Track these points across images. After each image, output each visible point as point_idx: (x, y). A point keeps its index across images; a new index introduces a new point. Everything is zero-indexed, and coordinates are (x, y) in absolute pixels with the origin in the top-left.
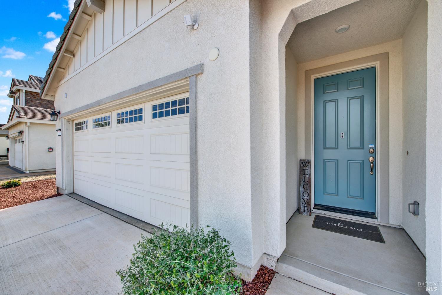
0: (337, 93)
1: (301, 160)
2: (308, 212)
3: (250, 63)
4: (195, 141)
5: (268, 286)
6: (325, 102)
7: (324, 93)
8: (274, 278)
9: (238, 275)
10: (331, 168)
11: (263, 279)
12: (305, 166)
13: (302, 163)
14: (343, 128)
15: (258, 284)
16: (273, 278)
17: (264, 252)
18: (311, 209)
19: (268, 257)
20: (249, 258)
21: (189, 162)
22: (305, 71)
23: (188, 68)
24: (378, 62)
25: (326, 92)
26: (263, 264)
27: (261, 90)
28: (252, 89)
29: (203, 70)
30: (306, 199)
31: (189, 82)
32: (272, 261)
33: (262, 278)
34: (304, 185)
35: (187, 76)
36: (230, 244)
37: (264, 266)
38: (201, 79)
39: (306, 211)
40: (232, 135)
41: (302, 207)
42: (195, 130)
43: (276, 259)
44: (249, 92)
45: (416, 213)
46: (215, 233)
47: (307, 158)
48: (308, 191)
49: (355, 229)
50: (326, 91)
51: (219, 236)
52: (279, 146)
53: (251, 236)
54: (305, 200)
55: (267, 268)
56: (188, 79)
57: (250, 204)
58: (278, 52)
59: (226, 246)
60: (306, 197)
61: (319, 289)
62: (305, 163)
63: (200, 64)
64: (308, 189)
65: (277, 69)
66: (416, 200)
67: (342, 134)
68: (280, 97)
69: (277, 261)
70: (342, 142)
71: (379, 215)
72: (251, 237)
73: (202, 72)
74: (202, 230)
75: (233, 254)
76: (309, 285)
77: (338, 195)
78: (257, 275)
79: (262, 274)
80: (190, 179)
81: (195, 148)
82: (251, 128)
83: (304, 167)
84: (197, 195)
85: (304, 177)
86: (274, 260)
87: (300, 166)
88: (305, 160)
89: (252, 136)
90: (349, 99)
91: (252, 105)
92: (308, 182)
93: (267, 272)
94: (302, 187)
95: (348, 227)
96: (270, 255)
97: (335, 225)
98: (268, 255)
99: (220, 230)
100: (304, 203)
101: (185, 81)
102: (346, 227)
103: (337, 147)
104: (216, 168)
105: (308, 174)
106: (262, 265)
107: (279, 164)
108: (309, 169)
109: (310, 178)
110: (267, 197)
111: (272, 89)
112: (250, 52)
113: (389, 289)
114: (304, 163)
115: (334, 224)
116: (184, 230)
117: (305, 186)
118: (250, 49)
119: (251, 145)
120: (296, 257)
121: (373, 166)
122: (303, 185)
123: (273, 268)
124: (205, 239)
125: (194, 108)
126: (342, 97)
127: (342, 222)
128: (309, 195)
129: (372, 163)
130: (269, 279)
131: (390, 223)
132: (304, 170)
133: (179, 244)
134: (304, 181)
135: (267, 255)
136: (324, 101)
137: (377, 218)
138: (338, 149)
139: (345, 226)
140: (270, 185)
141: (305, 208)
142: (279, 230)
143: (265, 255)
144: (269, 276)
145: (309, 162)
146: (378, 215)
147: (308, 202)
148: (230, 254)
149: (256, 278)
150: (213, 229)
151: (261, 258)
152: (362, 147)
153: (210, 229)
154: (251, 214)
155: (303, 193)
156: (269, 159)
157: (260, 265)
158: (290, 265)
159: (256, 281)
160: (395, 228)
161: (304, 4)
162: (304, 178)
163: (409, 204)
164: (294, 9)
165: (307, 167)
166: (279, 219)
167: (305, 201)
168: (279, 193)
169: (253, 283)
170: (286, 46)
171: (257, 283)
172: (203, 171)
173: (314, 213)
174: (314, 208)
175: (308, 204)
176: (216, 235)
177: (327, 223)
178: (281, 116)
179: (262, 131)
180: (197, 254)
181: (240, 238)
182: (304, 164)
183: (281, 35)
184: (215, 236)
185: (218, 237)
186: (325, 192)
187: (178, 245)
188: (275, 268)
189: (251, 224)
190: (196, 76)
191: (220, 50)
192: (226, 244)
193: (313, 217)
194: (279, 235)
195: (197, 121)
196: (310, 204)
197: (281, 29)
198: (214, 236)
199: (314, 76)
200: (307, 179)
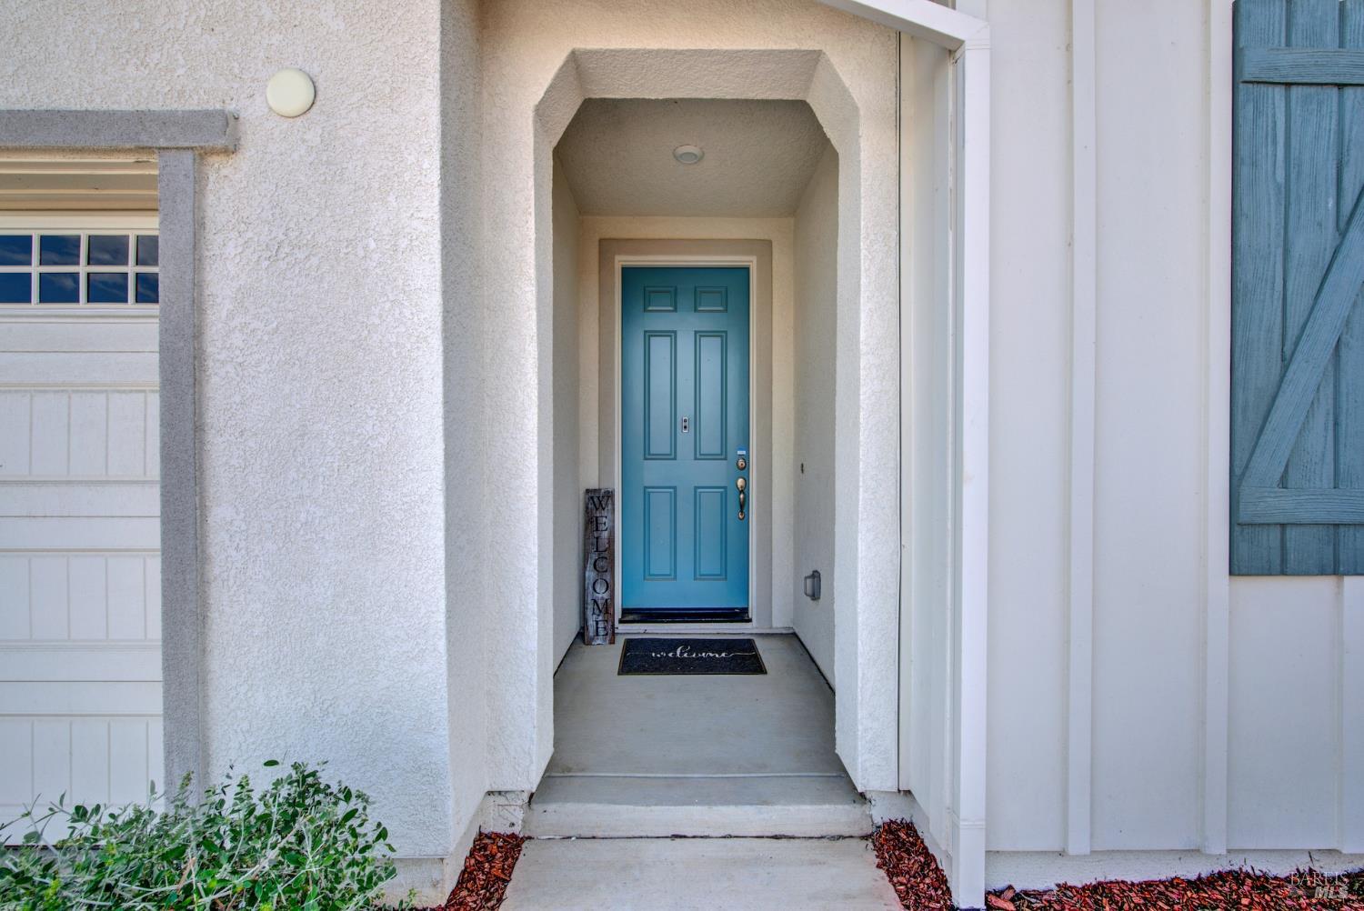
0: (674, 313)
1: (588, 491)
2: (607, 634)
3: (442, 168)
4: (190, 426)
5: (503, 893)
6: (649, 335)
7: (645, 310)
8: (521, 857)
9: (401, 902)
10: (660, 503)
11: (484, 877)
12: (600, 506)
13: (592, 498)
14: (685, 410)
15: (468, 899)
16: (517, 859)
17: (488, 788)
18: (613, 626)
19: (501, 800)
20: (440, 827)
21: (159, 514)
22: (598, 238)
23: (152, 108)
24: (754, 259)
25: (650, 308)
26: (483, 831)
27: (478, 267)
28: (450, 259)
29: (239, 139)
30: (602, 598)
31: (156, 172)
32: (511, 809)
33: (483, 873)
34: (596, 561)
35: (145, 140)
36: (367, 801)
37: (486, 836)
38: (224, 172)
39: (601, 632)
40: (372, 408)
41: (591, 623)
42: (191, 380)
43: (526, 797)
44: (438, 265)
45: (815, 596)
46: (304, 781)
47: (605, 486)
48: (607, 577)
49: (711, 655)
50: (649, 305)
51: (322, 786)
52: (536, 450)
53: (447, 749)
54: (599, 602)
55: (498, 835)
56: (154, 159)
57: (442, 645)
58: (532, 163)
59: (350, 815)
60: (602, 594)
61: (641, 837)
62: (598, 497)
63: (222, 113)
64: (606, 571)
65: (530, 214)
66: (815, 569)
67: (685, 421)
68: (539, 300)
69: (529, 802)
70: (685, 438)
71: (755, 613)
72: (446, 753)
73: (231, 148)
74: (243, 787)
75: (383, 835)
76: (618, 838)
77: (675, 578)
78: (463, 872)
79: (482, 862)
80: (163, 587)
81: (190, 452)
82: (445, 390)
83: (597, 509)
84: (204, 651)
85: (597, 538)
86: (520, 803)
87: (587, 508)
88: (600, 490)
89: (448, 418)
90: (699, 334)
91: (448, 312)
92: (606, 551)
93: (498, 847)
94: (592, 566)
95: (697, 655)
96: (506, 792)
97: (670, 655)
98: (500, 793)
99: (326, 762)
100: (597, 612)
101: (131, 159)
102: (694, 656)
103: (673, 456)
104: (302, 532)
105: (606, 530)
106: (481, 834)
107: (536, 506)
108: (610, 516)
109: (611, 540)
110: (497, 613)
111: (513, 270)
112: (444, 135)
113: (779, 774)
114: (596, 500)
115: (667, 653)
116: (140, 811)
117: (601, 563)
118: (444, 124)
119: (446, 445)
120: (583, 770)
121: (744, 498)
122: (593, 561)
123: (517, 830)
124: (258, 819)
125: (190, 285)
126: (686, 324)
127: (685, 643)
128: (610, 587)
129: (742, 492)
130: (503, 869)
131: (774, 625)
132: (597, 517)
133: (117, 881)
134: (597, 551)
135: (497, 794)
136: (645, 332)
137: (750, 621)
138: (675, 459)
139: (690, 652)
140: (507, 571)
141: (599, 626)
142: (535, 705)
143: (492, 798)
144: (506, 859)
145: (609, 495)
146: (752, 613)
147: (607, 608)
148: (371, 837)
149: (461, 884)
150: (296, 766)
151: (481, 810)
152: (723, 455)
153: (285, 771)
154: (445, 677)
155: (594, 584)
156: (504, 492)
157: (474, 834)
158: (566, 800)
159: (465, 893)
160: (782, 634)
161: (607, 50)
162: (597, 542)
163: (806, 578)
164: (579, 50)
165: (604, 509)
166: (535, 674)
167: (598, 605)
168: (536, 593)
169: (453, 905)
170: (554, 152)
171: (465, 897)
172: (237, 549)
173: (621, 634)
174: (621, 622)
175: (607, 613)
176: (312, 786)
177: (653, 654)
178: (541, 358)
179: (483, 400)
180: (223, 888)
181: (404, 770)
182: (597, 502)
183: (541, 112)
184: (304, 792)
185: (317, 791)
186: (647, 575)
187: (109, 888)
188: (524, 827)
189: (446, 712)
190: (203, 154)
191: (321, 88)
192: (354, 808)
193: (618, 648)
194: (535, 722)
195: (200, 343)
196: (611, 611)
197: (542, 95)
198: (302, 795)
199: (622, 260)
200: (604, 544)
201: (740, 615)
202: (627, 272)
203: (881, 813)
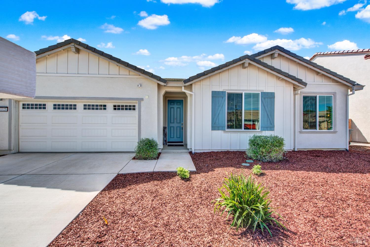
1: (163, 127)
6: (171, 108)
10: (172, 128)
12: (165, 129)
14: (175, 117)
22: (165, 97)
24: (184, 99)
39: (165, 144)
41: (164, 142)
47: (166, 126)
48: (166, 137)
50: (171, 104)
70: (175, 120)
71: (184, 142)
77: (174, 138)
87: (163, 129)
90: (177, 108)
103: (174, 123)
109: (166, 133)
126: (175, 106)
128: (166, 138)
129: (182, 127)
145: (166, 127)
152: (180, 123)
155: (164, 138)
173: (167, 144)
183: (163, 95)
186: (170, 138)
196: (166, 141)
199: (167, 99)
200: (165, 133)
201: (182, 142)
202: (168, 100)
203: (190, 150)
